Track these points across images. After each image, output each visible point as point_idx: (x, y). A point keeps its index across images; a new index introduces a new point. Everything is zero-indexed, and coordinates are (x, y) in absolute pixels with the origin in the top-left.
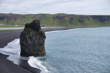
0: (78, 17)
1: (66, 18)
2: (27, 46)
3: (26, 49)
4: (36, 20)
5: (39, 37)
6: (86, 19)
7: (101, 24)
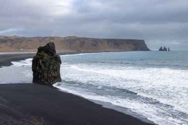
4: (50, 43)
5: (54, 61)
6: (99, 42)
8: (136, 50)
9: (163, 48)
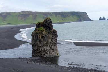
0: (41, 14)
1: (31, 16)
2: (40, 46)
3: (39, 49)
4: (47, 19)
5: (52, 36)
6: (49, 15)
7: (63, 20)
8: (80, 21)
9: (102, 18)
